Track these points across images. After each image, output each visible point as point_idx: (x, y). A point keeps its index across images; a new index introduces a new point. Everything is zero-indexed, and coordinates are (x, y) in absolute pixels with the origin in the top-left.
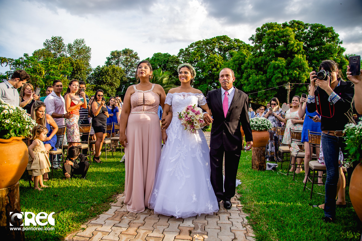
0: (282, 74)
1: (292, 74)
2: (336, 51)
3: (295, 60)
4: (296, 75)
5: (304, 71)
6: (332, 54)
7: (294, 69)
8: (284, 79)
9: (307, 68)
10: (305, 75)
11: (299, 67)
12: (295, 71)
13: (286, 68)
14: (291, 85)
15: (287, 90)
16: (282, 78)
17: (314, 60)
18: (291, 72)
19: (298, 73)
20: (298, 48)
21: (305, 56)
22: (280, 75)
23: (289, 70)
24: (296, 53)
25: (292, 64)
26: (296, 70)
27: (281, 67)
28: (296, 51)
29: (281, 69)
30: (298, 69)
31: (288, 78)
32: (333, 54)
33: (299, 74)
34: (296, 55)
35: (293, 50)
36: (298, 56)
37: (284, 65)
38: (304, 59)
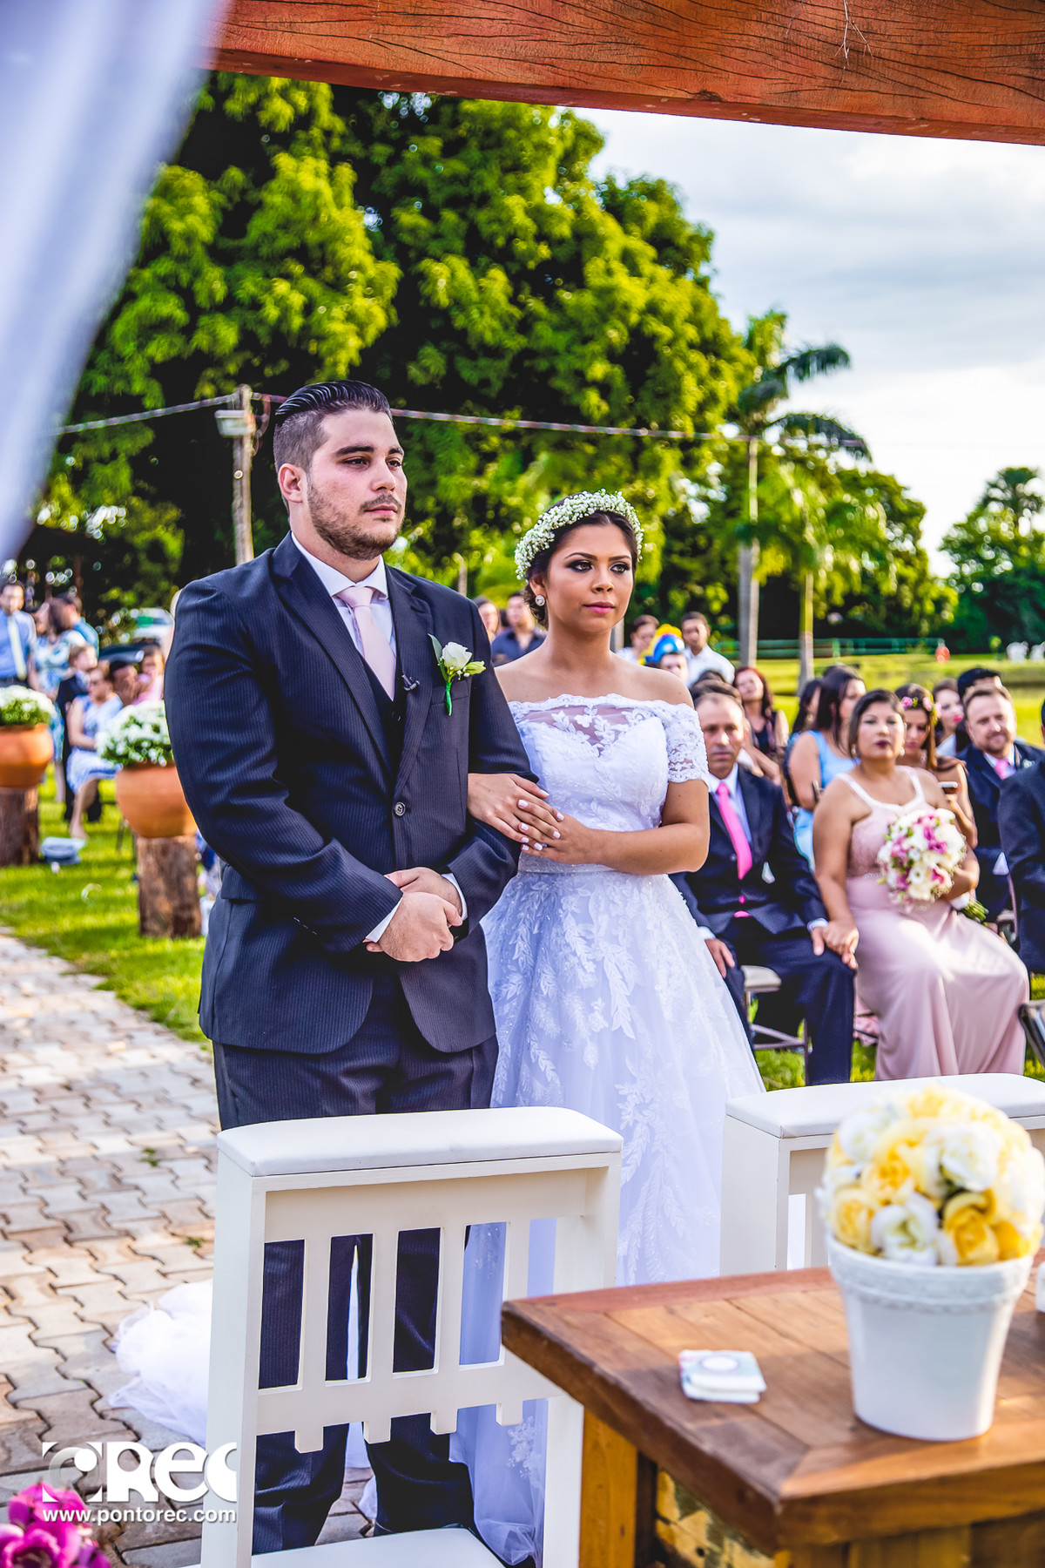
0: (187, 296)
1: (256, 305)
2: (543, 148)
3: (275, 198)
4: (285, 311)
5: (338, 286)
6: (518, 167)
7: (273, 265)
8: (201, 340)
9: (359, 268)
10: (350, 317)
11: (301, 253)
12: (282, 287)
13: (217, 254)
14: (257, 406)
15: (232, 442)
16: (188, 331)
17: (406, 207)
18: (249, 286)
19: (297, 300)
20: (294, 106)
21: (346, 173)
22: (171, 307)
23: (240, 269)
24: (285, 141)
25: (259, 225)
26: (287, 276)
27: (178, 246)
28: (282, 125)
29: (183, 259)
30: (297, 269)
31: (228, 334)
32: (526, 169)
33: (308, 309)
34: (284, 161)
35: (264, 117)
36: (297, 170)
37: (204, 231)
38: (337, 198)
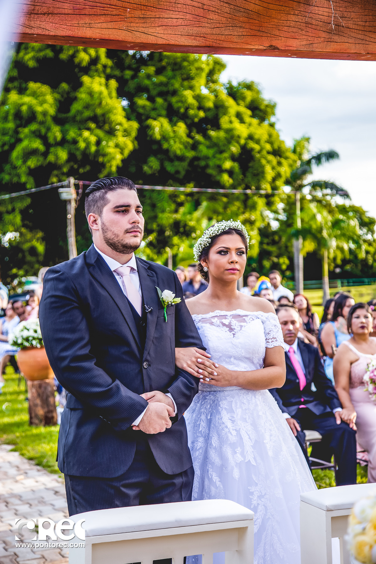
0: (44, 139)
1: (75, 142)
2: (200, 69)
3: (82, 95)
4: (88, 144)
5: (111, 132)
6: (189, 78)
7: (82, 124)
8: (51, 158)
9: (120, 124)
10: (117, 146)
11: (94, 119)
12: (86, 134)
13: (57, 120)
14: (77, 186)
15: (66, 202)
16: (45, 154)
17: (140, 97)
18: (72, 134)
19: (93, 139)
20: (90, 55)
21: (113, 83)
22: (37, 144)
23: (67, 126)
24: (86, 70)
25: (76, 107)
26: (88, 129)
27: (40, 118)
28: (84, 64)
29: (42, 123)
30: (93, 126)
31: (63, 155)
32: (192, 79)
33: (98, 143)
34: (86, 79)
35: (77, 60)
36: (92, 83)
37: (52, 111)
38: (110, 94)
